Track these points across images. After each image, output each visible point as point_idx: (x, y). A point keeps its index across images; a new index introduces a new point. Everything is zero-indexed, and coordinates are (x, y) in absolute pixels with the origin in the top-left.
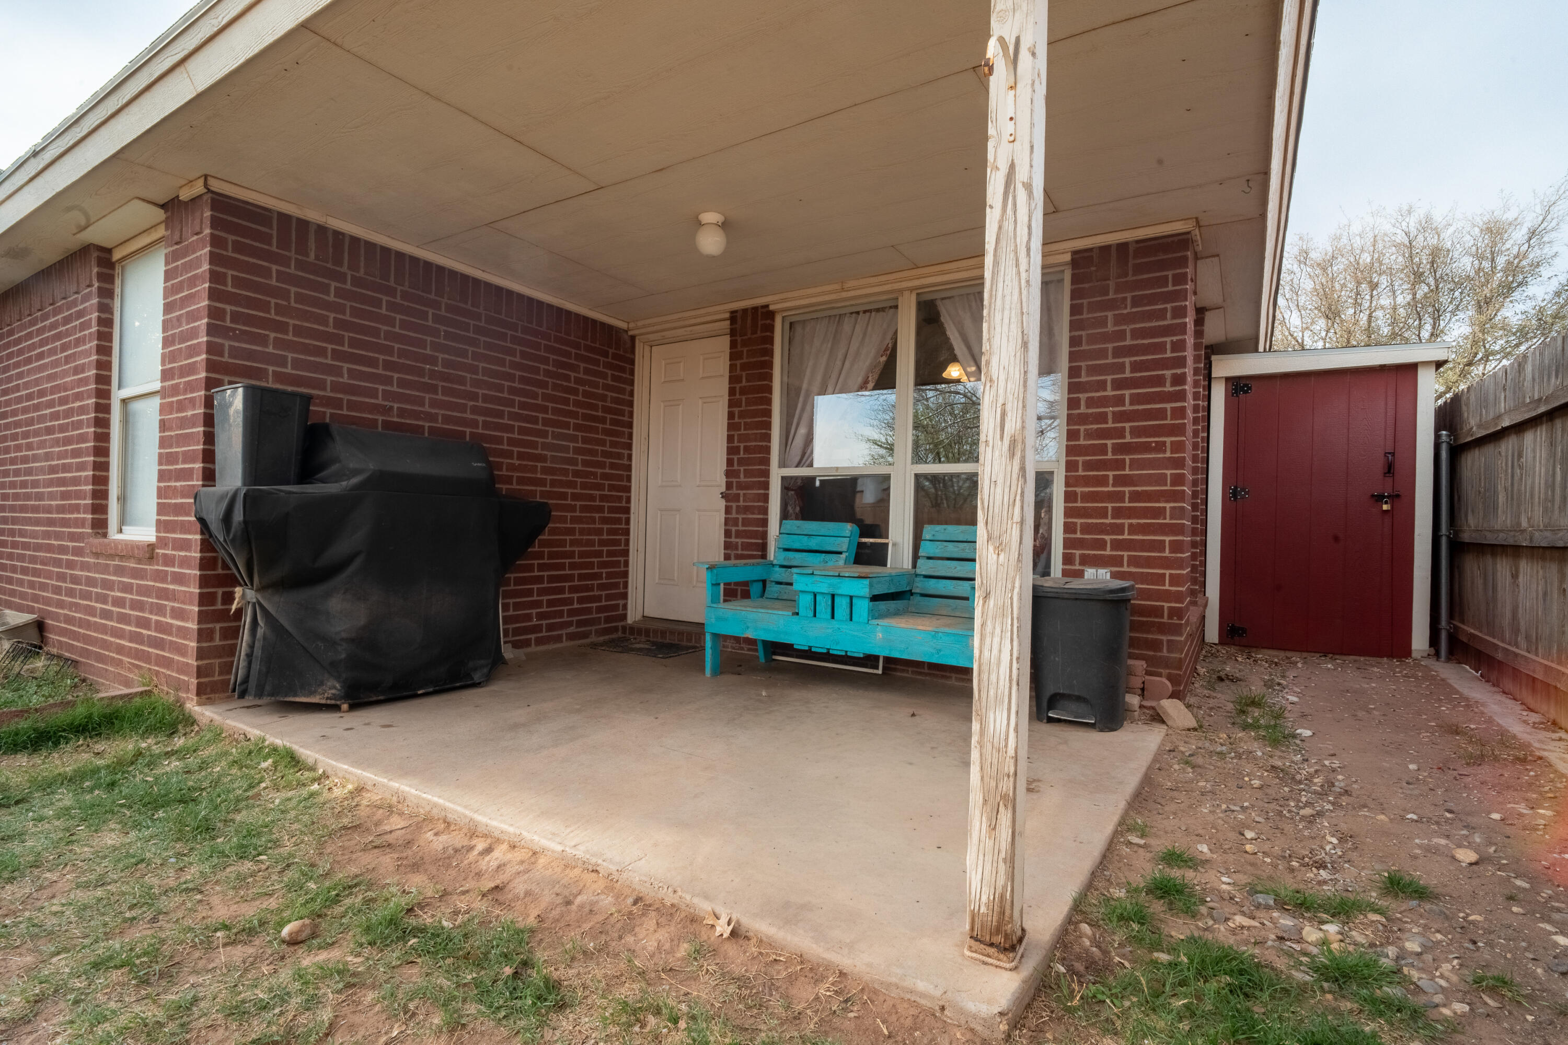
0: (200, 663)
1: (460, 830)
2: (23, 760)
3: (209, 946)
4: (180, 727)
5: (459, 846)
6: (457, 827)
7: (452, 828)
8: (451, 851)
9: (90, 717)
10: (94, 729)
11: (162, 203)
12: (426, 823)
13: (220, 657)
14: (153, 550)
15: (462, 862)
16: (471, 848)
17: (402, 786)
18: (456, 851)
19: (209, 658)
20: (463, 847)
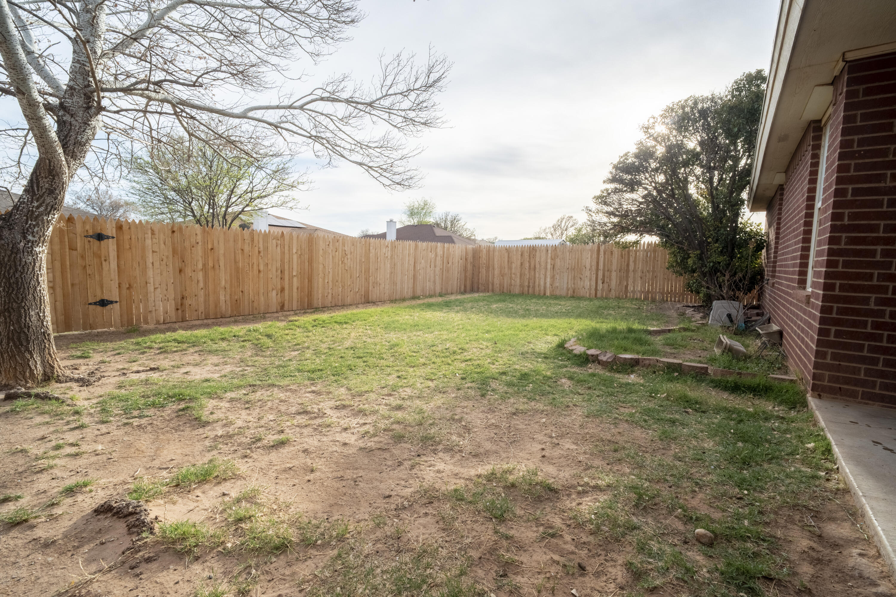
0: (816, 371)
1: (883, 566)
2: (725, 395)
3: (671, 510)
4: (798, 405)
5: (866, 574)
6: (883, 563)
7: (879, 560)
8: (856, 573)
9: (759, 385)
10: (759, 392)
11: (831, 82)
12: (864, 542)
13: (830, 371)
14: (809, 298)
15: (857, 588)
16: (876, 585)
17: (867, 505)
18: (861, 576)
19: (822, 370)
20: (868, 578)
